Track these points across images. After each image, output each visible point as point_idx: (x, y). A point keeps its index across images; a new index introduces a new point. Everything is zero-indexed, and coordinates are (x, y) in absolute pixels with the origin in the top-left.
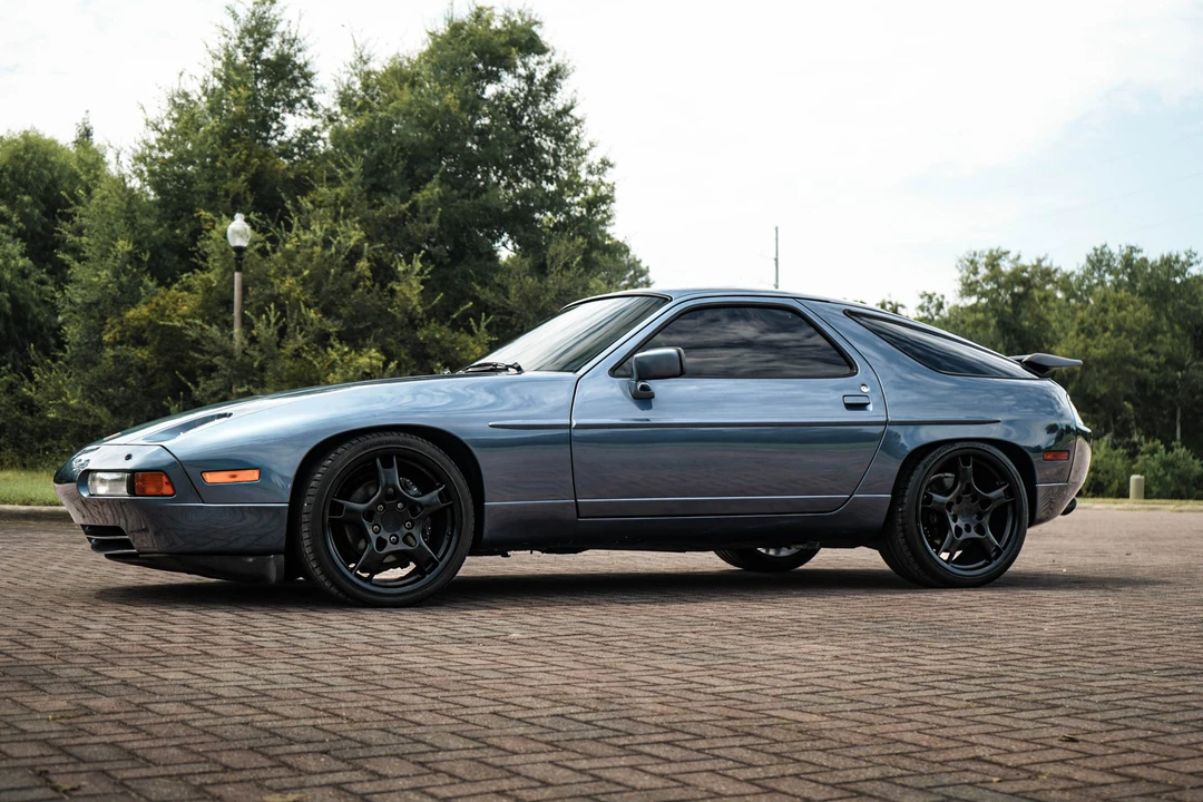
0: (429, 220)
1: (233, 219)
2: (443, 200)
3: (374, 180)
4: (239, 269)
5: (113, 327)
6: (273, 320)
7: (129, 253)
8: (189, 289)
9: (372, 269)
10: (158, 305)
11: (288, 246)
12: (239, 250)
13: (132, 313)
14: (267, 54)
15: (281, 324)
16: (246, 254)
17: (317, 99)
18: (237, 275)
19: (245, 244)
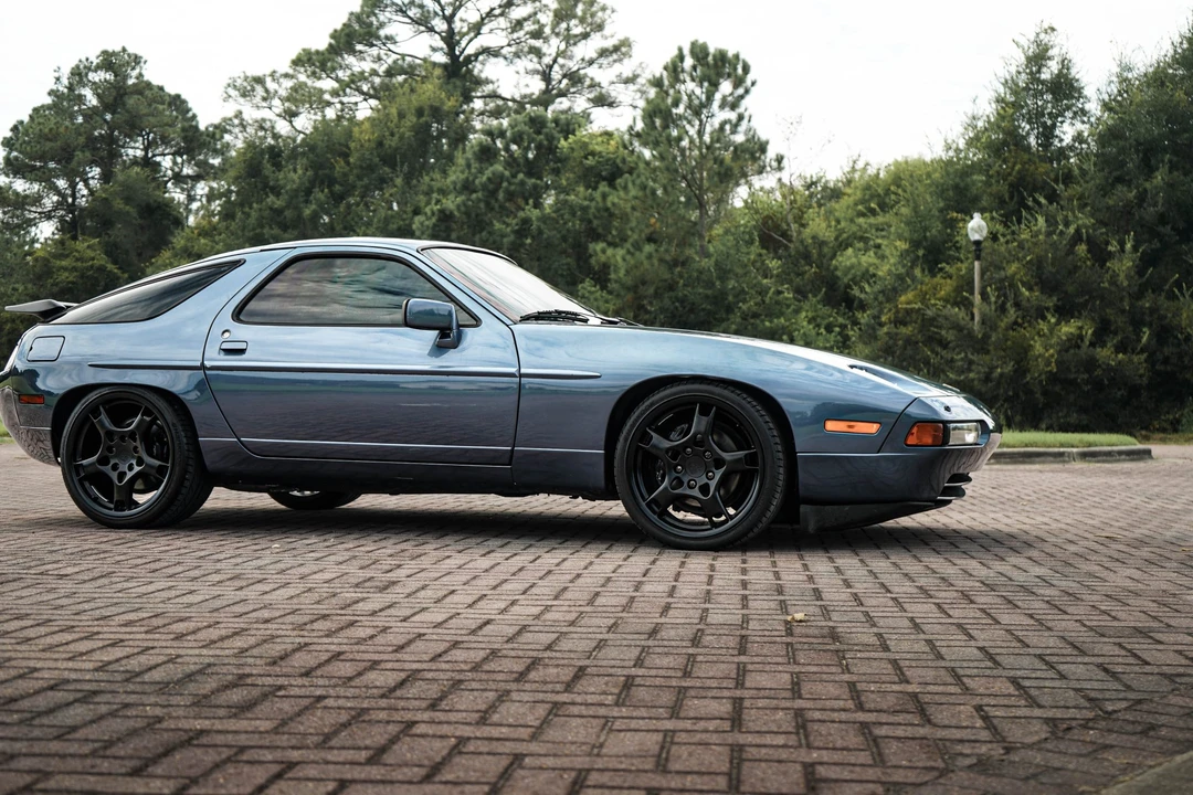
0: (1155, 205)
1: (972, 218)
2: (1171, 186)
3: (1116, 174)
4: (978, 258)
5: (890, 310)
6: (993, 299)
7: (907, 251)
8: (951, 278)
9: (1089, 251)
10: (921, 290)
11: (1023, 236)
12: (977, 243)
13: (903, 298)
14: (1045, 75)
15: (1000, 302)
16: (983, 245)
17: (1087, 107)
18: (976, 264)
19: (981, 239)
